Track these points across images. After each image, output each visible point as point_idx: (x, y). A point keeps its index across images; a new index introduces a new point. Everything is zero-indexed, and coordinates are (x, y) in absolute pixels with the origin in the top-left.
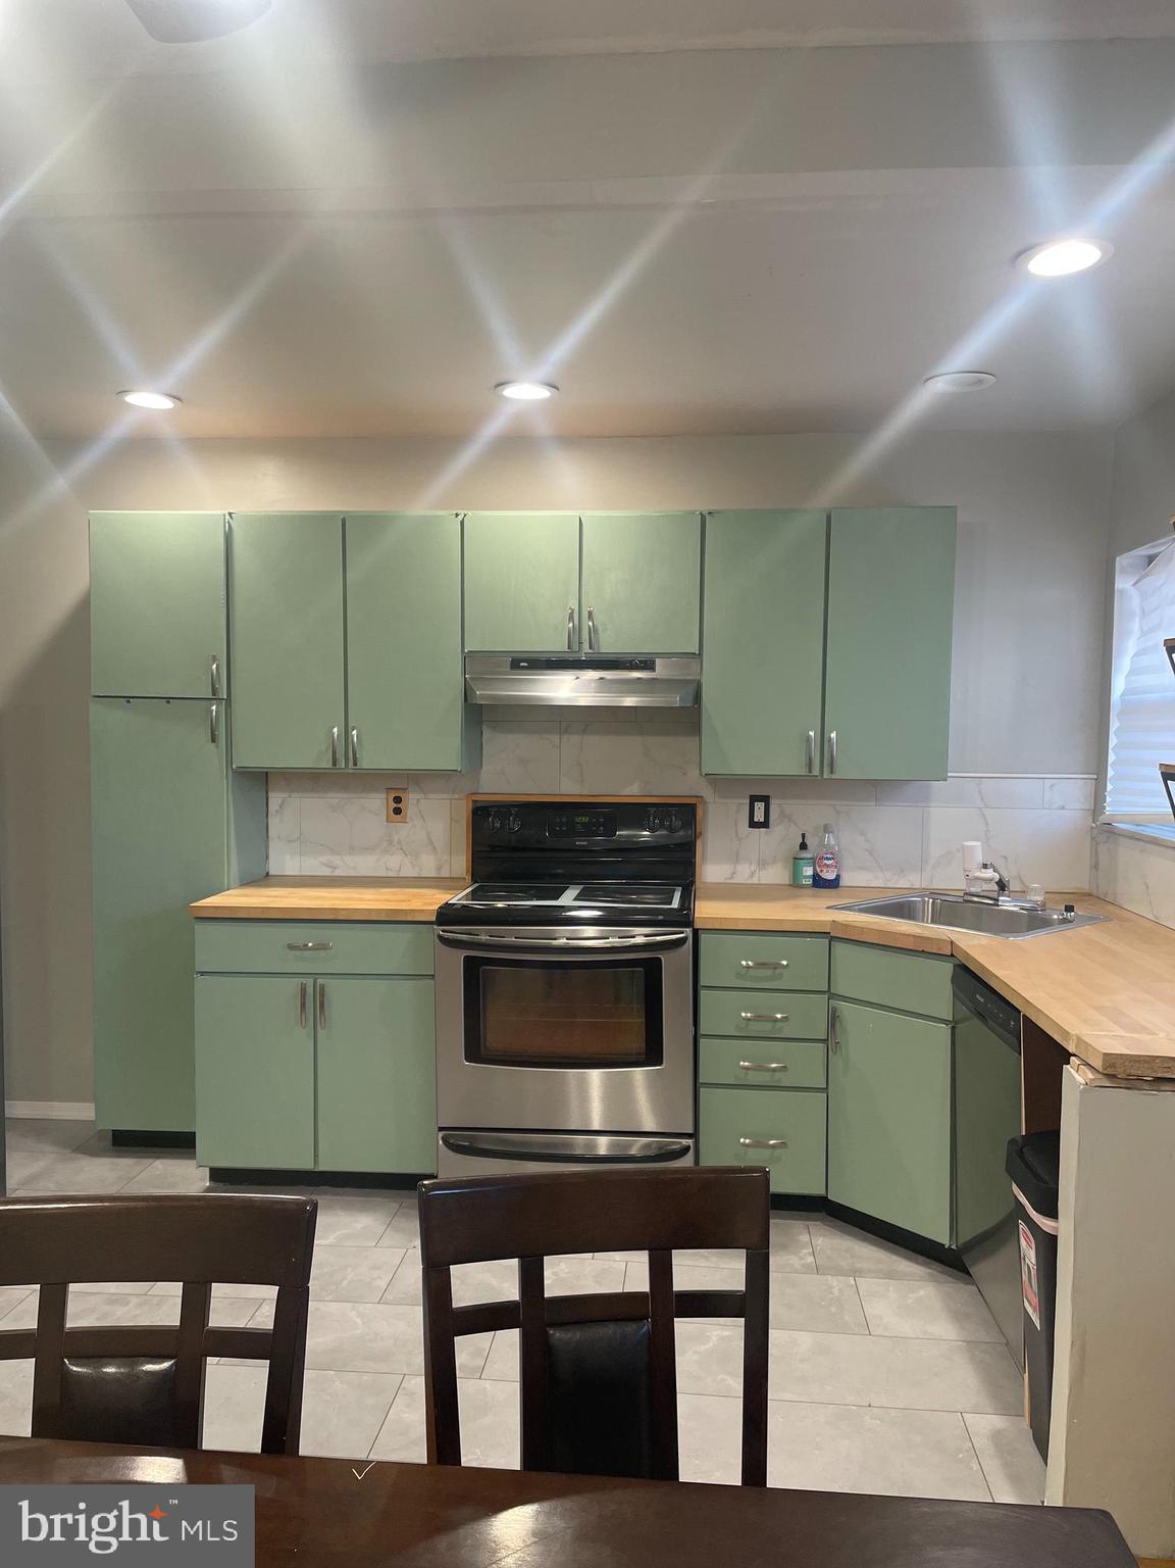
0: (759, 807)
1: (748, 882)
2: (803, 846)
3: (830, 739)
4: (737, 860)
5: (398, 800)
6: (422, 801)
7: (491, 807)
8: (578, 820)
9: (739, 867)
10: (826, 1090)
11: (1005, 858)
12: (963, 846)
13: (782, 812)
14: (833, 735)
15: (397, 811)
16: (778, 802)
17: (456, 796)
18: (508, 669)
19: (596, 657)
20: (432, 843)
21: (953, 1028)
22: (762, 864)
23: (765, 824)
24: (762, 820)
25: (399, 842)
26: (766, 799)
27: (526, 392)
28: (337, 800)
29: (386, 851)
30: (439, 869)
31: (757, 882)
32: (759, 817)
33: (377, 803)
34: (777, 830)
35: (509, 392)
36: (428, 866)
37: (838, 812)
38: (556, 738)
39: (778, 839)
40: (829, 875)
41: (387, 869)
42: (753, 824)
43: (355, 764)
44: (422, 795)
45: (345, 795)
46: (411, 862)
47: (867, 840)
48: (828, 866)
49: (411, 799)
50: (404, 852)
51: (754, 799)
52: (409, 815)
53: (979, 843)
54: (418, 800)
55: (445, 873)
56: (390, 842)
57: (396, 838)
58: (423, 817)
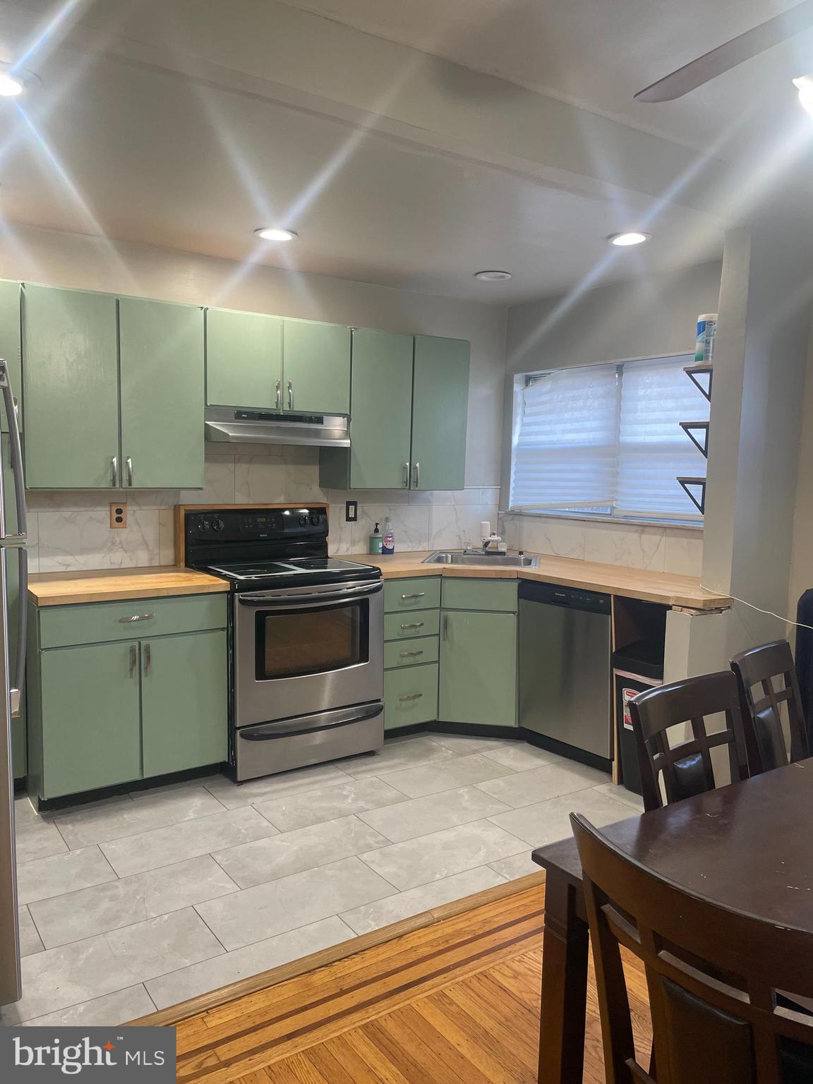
0: (352, 508)
1: (346, 554)
2: (377, 531)
3: (416, 468)
4: (340, 540)
5: (119, 511)
6: (137, 512)
7: (200, 514)
8: (259, 520)
9: (341, 545)
10: (438, 662)
11: (464, 531)
12: (481, 524)
13: (363, 511)
14: (418, 465)
15: (119, 520)
16: (362, 505)
17: (162, 507)
18: (234, 418)
19: (291, 414)
20: (146, 542)
21: (518, 616)
22: (353, 543)
23: (355, 519)
24: (353, 516)
25: (120, 543)
26: (355, 503)
27: (276, 235)
28: (70, 513)
29: (110, 550)
30: (151, 560)
31: (350, 554)
32: (352, 515)
33: (103, 513)
34: (362, 522)
35: (264, 235)
36: (143, 559)
37: (390, 509)
38: (231, 466)
39: (361, 528)
40: (390, 547)
41: (111, 563)
42: (348, 519)
43: (130, 484)
44: (138, 508)
45: (76, 509)
46: (130, 557)
47: (404, 525)
48: (390, 541)
49: (130, 512)
50: (124, 550)
51: (349, 504)
52: (128, 523)
53: (489, 523)
54: (135, 511)
55: (156, 563)
56: (113, 543)
57: (117, 539)
58: (138, 523)
